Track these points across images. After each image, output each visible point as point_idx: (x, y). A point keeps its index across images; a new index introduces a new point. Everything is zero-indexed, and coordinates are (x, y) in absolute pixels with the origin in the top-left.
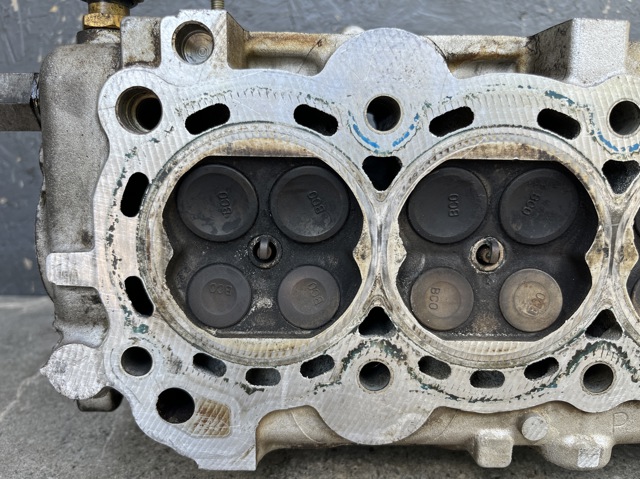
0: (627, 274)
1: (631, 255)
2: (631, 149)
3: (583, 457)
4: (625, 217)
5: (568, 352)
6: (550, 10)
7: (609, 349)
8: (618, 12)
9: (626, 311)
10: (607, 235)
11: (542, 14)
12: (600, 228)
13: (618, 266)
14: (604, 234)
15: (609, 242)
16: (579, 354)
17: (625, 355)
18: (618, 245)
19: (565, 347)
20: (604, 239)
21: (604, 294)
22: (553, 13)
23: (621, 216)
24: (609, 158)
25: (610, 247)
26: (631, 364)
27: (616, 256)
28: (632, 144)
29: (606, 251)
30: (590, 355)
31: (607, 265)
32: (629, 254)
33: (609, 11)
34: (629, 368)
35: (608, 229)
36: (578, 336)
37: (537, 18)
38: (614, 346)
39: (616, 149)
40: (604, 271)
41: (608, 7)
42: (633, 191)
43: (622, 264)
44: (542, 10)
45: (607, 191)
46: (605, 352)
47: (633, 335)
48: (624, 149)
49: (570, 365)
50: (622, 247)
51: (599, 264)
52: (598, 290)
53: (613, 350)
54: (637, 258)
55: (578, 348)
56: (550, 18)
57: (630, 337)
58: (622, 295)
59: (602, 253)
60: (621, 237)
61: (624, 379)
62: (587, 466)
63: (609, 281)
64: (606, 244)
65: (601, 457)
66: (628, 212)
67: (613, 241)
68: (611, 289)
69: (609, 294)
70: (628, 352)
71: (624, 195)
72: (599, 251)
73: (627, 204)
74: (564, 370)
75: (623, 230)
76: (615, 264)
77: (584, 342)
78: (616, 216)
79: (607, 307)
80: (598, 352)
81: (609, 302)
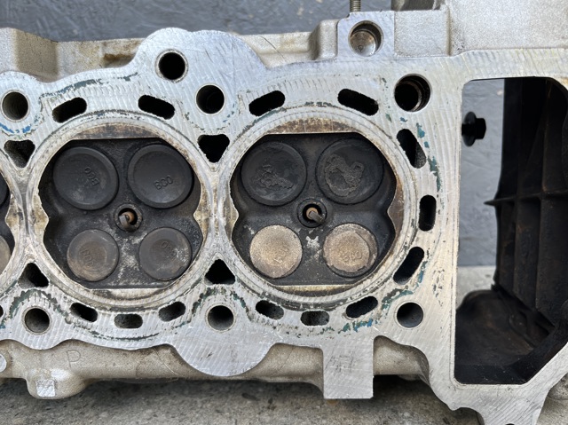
0: (42, 233)
1: (42, 218)
2: (24, 131)
3: (41, 387)
4: (30, 186)
5: (8, 299)
6: (251, 16)
7: (40, 296)
8: (311, 12)
9: (48, 264)
10: (19, 201)
11: (244, 20)
12: (12, 196)
13: (33, 227)
14: (16, 201)
15: (21, 207)
16: (17, 301)
17: (54, 301)
18: (29, 209)
19: (5, 295)
20: (16, 205)
21: (26, 251)
22: (253, 19)
23: (26, 186)
24: (8, 139)
25: (23, 211)
26: (62, 308)
27: (29, 218)
28: (25, 127)
29: (20, 214)
30: (25, 301)
31: (24, 226)
32: (39, 216)
33: (303, 12)
34: (61, 311)
35: (18, 198)
36: (13, 286)
37: (241, 24)
38: (44, 293)
39: (12, 132)
40: (22, 232)
41: (301, 9)
42: (32, 165)
43: (35, 225)
44: (245, 17)
45: (11, 165)
46: (38, 299)
47: (57, 284)
48: (18, 131)
49: (11, 309)
50: (33, 211)
51: (17, 226)
52: (21, 247)
53: (43, 296)
54: (47, 220)
55: (15, 295)
56: (251, 23)
57: (56, 285)
58: (41, 251)
59: (18, 216)
60: (30, 203)
61: (59, 322)
62: (46, 395)
63: (28, 238)
64: (19, 209)
65: (56, 388)
66: (31, 182)
67: (25, 207)
68: (31, 246)
69: (29, 249)
70: (57, 298)
71: (25, 169)
72: (15, 215)
73: (30, 176)
74: (8, 313)
75: (30, 196)
76: (30, 225)
77: (18, 291)
78: (23, 186)
79: (31, 261)
80: (32, 298)
81: (32, 257)
